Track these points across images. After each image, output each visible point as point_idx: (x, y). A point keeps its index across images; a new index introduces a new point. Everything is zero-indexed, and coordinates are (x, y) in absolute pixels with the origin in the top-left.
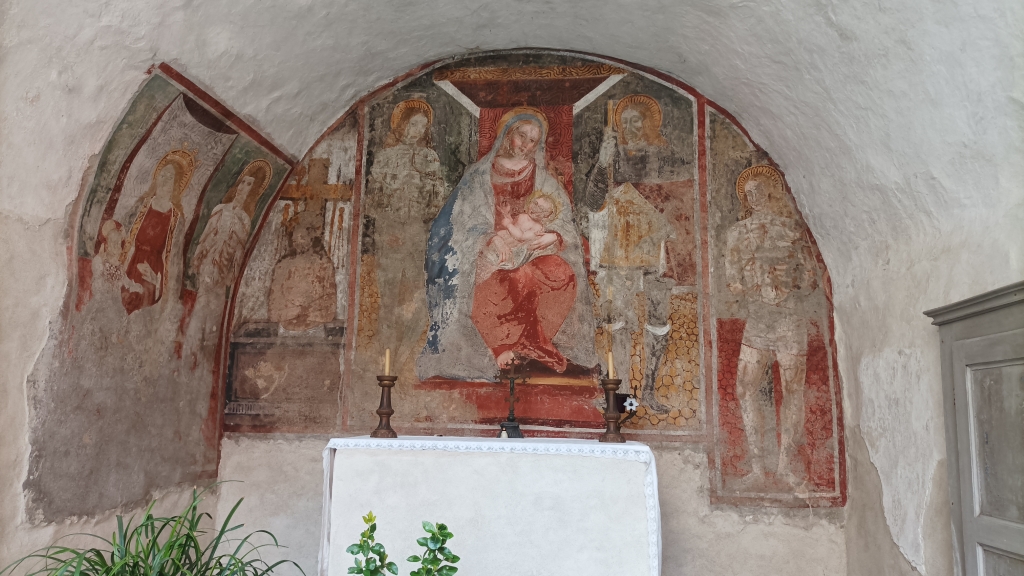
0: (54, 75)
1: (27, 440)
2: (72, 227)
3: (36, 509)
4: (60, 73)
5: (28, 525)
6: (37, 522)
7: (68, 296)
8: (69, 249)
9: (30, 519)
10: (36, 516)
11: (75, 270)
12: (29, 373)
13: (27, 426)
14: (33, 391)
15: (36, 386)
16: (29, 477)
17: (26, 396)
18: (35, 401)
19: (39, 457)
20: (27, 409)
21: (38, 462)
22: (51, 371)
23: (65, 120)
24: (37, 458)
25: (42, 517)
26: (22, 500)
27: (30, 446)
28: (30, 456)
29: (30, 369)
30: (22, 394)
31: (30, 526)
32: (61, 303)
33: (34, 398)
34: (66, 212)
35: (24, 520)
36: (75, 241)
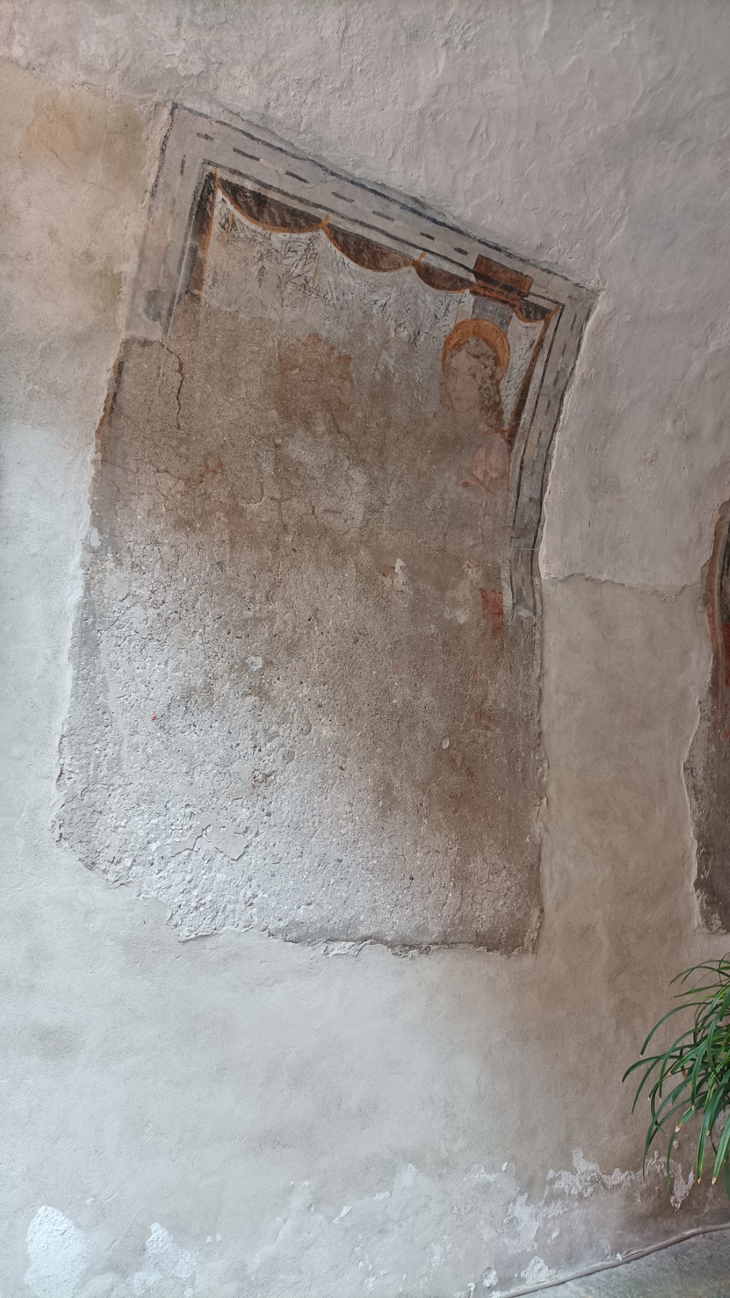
0: (669, 425)
1: (692, 834)
2: (711, 591)
3: (712, 913)
4: (675, 422)
5: (705, 930)
6: (714, 928)
7: (715, 671)
8: (711, 616)
9: (707, 923)
10: (713, 921)
11: (720, 640)
12: (685, 760)
13: (690, 818)
14: (691, 779)
15: (694, 774)
16: (699, 876)
17: (685, 786)
18: (695, 791)
19: (707, 854)
20: (688, 799)
21: (707, 860)
22: (708, 757)
23: (687, 473)
24: (704, 856)
25: (719, 923)
26: (696, 901)
27: (696, 842)
28: (698, 853)
29: (686, 755)
30: (681, 783)
31: (708, 931)
32: (709, 680)
33: (694, 787)
34: (702, 576)
35: (701, 924)
36: (716, 607)
